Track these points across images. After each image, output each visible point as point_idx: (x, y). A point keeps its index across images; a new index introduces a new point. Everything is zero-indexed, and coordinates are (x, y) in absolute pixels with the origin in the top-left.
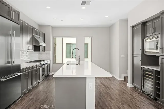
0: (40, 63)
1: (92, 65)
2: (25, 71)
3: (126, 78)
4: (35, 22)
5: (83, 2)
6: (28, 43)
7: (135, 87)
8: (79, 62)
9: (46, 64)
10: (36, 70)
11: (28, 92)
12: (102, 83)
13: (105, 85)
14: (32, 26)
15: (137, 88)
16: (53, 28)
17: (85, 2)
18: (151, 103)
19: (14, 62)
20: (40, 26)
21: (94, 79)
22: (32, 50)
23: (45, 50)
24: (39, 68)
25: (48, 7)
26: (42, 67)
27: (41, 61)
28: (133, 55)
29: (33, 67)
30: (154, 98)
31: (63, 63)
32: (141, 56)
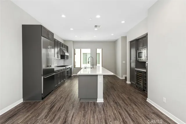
0: (65, 67)
1: (102, 68)
2: (57, 72)
3: (126, 78)
4: (61, 39)
5: (95, 26)
6: (58, 53)
7: (132, 83)
8: (93, 66)
9: (70, 68)
10: (63, 72)
11: (59, 87)
12: (109, 81)
13: (111, 82)
14: (57, 40)
15: (133, 84)
16: (74, 42)
17: (97, 26)
18: (140, 93)
19: (51, 66)
20: (64, 41)
21: (103, 76)
22: (60, 58)
23: (68, 58)
24: (65, 71)
25: (72, 29)
26: (67, 70)
27: (66, 66)
28: (130, 61)
29: (61, 70)
30: (142, 90)
31: (81, 67)
32: (135, 62)
